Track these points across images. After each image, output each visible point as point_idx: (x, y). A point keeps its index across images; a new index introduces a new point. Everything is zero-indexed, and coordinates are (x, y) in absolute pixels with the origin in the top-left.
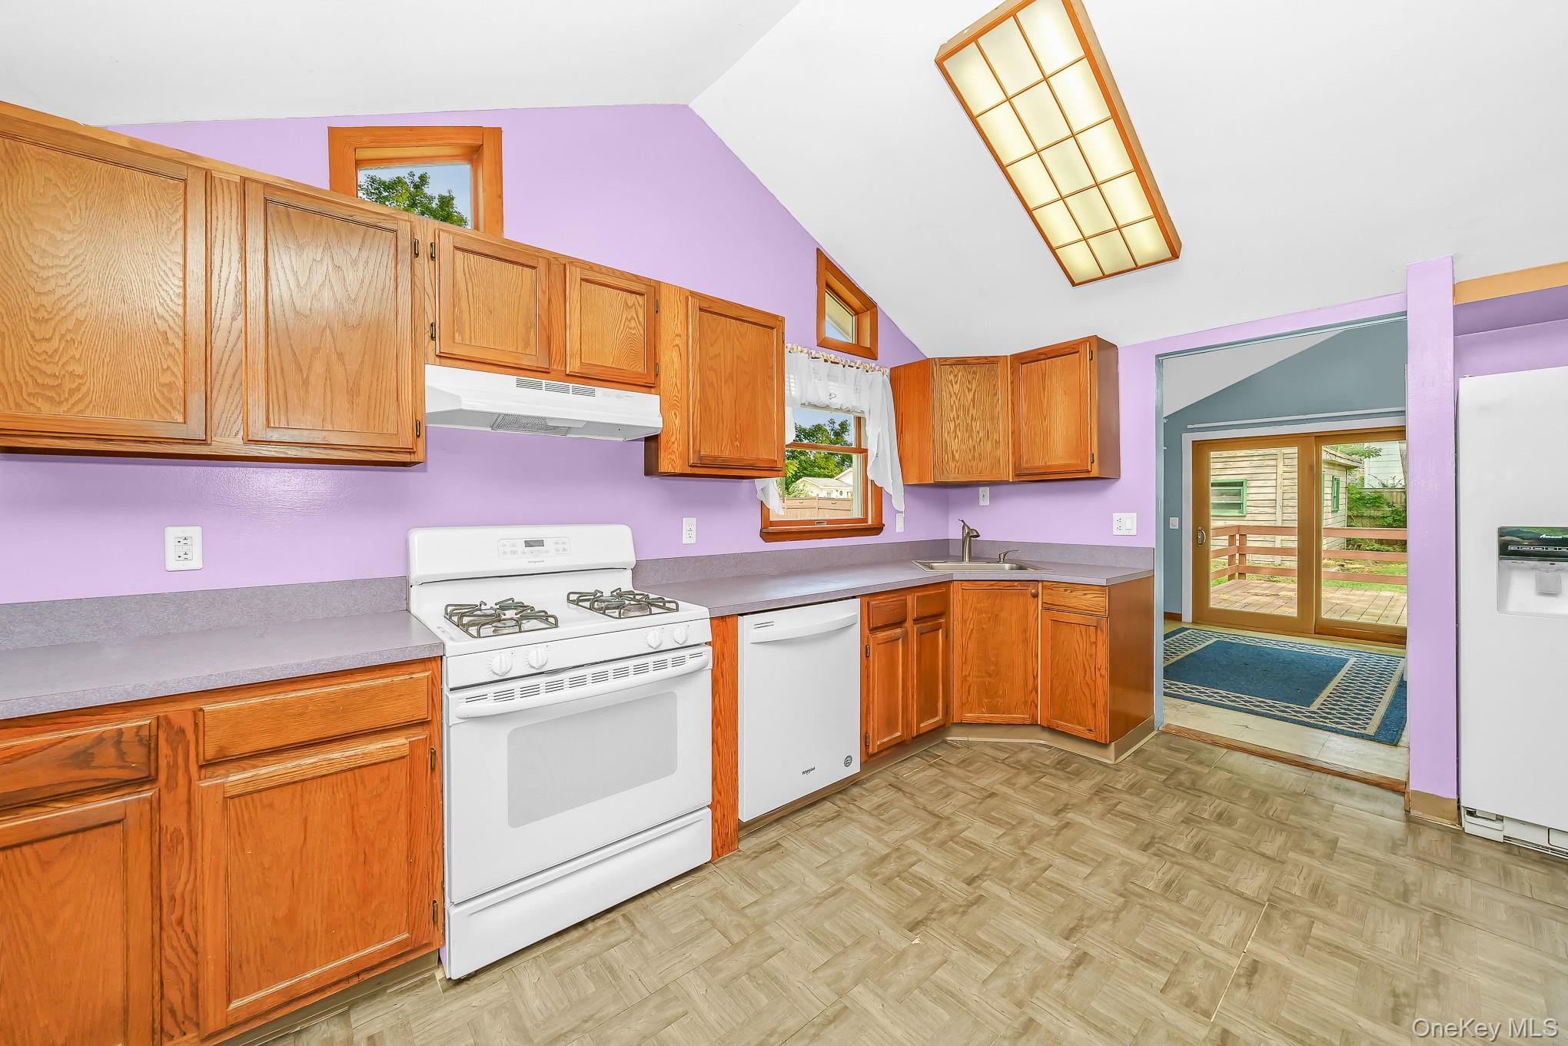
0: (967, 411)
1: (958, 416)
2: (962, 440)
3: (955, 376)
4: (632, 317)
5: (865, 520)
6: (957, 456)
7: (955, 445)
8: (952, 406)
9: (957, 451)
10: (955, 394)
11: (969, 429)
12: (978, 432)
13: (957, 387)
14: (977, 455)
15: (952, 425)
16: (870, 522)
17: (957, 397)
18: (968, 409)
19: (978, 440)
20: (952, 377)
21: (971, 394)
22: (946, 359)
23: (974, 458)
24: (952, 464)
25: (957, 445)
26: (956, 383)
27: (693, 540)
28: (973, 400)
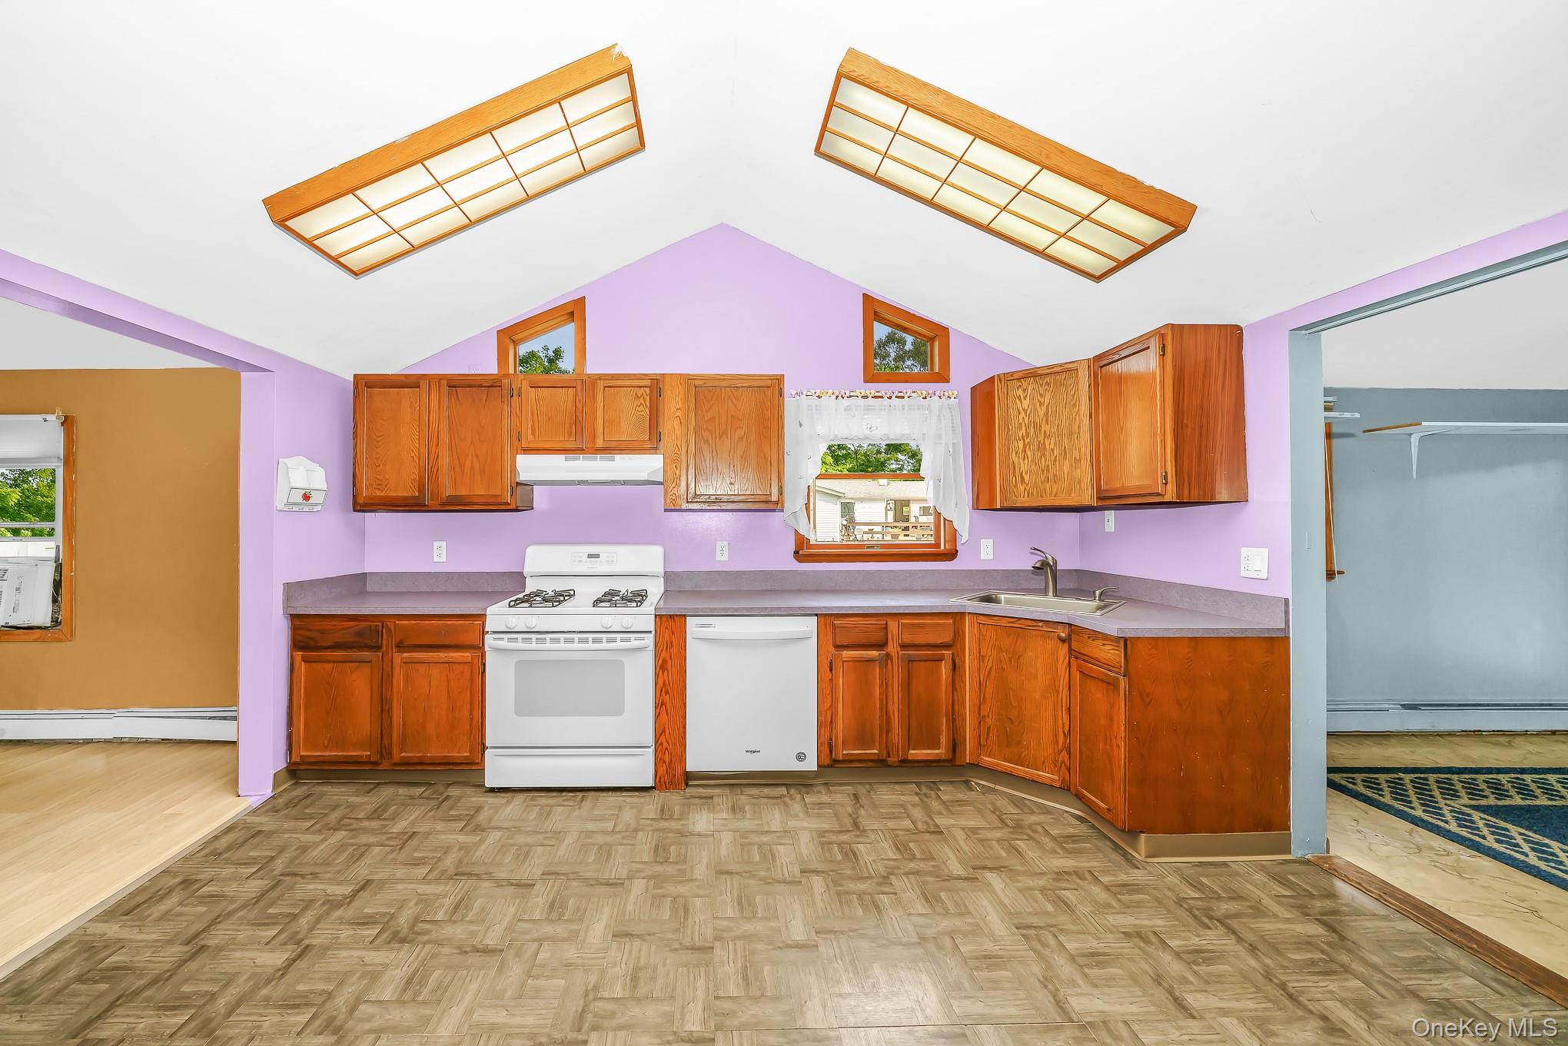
0: (1038, 427)
1: (1028, 434)
2: (1033, 461)
3: (1024, 390)
4: (641, 404)
5: (937, 545)
6: (1027, 478)
7: (1024, 466)
8: (1020, 424)
9: (1026, 473)
10: (1024, 410)
11: (1041, 447)
12: (1053, 450)
13: (1026, 403)
14: (1051, 476)
15: (1021, 444)
16: (942, 548)
17: (1026, 413)
18: (1040, 426)
19: (1053, 458)
20: (1020, 392)
21: (1044, 409)
22: (1012, 374)
23: (1047, 480)
24: (1021, 488)
25: (1026, 466)
26: (1025, 398)
27: (725, 558)
28: (1046, 414)
